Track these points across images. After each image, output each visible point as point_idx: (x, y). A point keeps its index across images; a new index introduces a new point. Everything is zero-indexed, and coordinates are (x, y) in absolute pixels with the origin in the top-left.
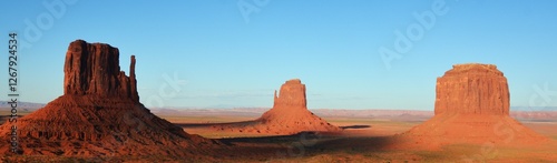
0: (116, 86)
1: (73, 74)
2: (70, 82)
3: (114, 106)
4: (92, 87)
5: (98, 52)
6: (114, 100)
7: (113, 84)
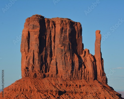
0: (80, 66)
1: (31, 54)
2: (28, 63)
3: (78, 90)
4: (52, 68)
5: (58, 28)
6: (78, 83)
7: (77, 65)
